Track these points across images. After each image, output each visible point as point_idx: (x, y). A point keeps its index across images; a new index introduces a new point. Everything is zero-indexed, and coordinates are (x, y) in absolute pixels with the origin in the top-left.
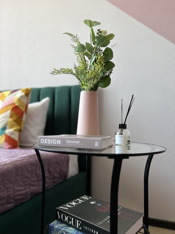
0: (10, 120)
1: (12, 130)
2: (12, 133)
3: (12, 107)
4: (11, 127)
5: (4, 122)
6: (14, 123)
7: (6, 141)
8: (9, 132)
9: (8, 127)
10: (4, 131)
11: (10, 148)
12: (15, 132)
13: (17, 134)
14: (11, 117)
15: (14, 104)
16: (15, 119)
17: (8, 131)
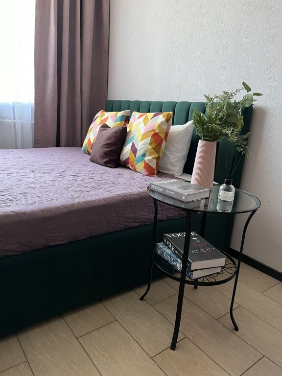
0: (150, 147)
1: (150, 157)
2: (151, 161)
3: (152, 133)
4: (150, 155)
5: (145, 149)
6: (153, 150)
7: (144, 168)
8: (148, 160)
9: (147, 154)
10: (143, 158)
11: (147, 175)
12: (153, 160)
13: (155, 161)
14: (150, 144)
15: (154, 130)
16: (154, 146)
17: (147, 158)
